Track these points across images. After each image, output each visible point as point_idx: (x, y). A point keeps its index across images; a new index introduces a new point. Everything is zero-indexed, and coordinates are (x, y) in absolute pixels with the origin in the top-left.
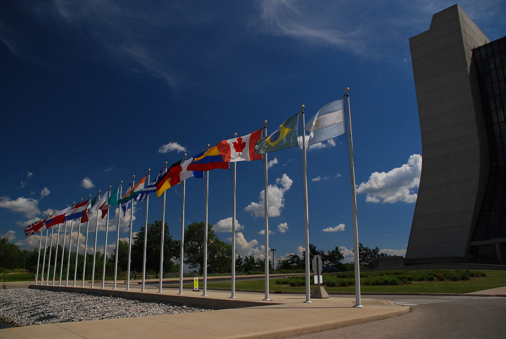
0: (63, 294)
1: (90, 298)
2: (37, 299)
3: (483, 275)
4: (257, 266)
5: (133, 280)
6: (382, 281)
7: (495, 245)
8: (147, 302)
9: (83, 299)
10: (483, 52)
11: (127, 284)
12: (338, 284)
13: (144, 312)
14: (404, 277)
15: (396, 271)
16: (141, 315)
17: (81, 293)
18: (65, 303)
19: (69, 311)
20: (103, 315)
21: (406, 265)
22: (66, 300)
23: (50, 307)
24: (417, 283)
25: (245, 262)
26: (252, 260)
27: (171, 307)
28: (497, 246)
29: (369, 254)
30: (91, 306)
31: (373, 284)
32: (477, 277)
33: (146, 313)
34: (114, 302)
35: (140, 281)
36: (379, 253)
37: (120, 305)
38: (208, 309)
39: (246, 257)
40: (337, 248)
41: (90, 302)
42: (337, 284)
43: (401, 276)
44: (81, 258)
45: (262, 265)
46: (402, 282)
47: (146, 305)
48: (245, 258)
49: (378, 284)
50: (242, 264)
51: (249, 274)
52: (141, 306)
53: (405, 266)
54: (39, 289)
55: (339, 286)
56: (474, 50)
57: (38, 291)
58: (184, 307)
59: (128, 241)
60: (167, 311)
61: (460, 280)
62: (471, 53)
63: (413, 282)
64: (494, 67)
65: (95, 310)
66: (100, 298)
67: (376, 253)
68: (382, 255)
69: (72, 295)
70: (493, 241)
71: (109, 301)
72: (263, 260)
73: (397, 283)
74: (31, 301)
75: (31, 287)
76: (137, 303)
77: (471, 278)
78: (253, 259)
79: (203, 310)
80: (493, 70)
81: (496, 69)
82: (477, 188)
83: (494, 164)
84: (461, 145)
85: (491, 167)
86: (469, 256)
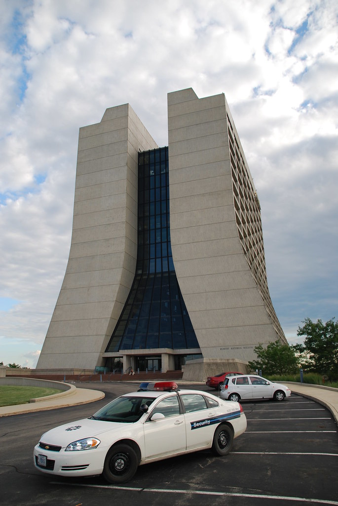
28: (125, 358)
70: (122, 352)
80: (153, 176)
81: (155, 175)
82: (116, 295)
83: (140, 272)
84: (109, 246)
85: (136, 275)
86: (97, 369)
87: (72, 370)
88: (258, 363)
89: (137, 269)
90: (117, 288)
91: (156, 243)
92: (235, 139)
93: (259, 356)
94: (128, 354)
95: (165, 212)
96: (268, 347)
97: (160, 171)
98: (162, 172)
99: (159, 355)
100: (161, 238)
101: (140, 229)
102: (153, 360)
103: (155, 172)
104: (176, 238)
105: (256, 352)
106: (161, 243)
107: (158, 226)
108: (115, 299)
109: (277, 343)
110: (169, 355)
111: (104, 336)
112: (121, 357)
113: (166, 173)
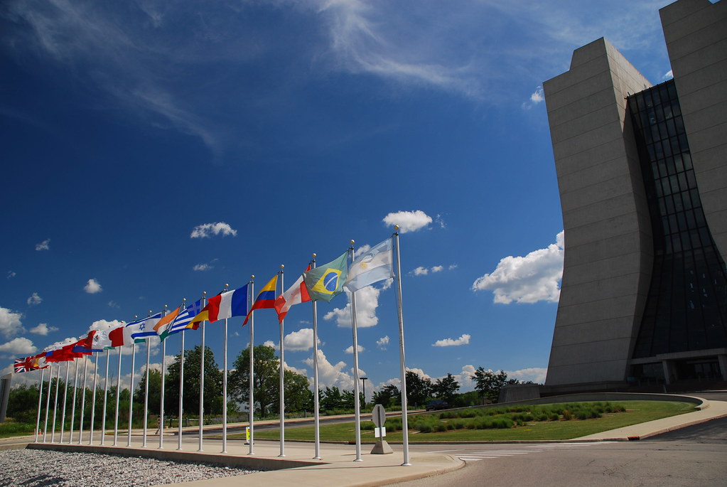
0: (77, 456)
1: (114, 460)
2: (43, 464)
3: (623, 410)
4: (343, 400)
5: (168, 430)
6: (489, 423)
7: (661, 362)
8: (185, 463)
9: (105, 461)
10: (640, 100)
11: (160, 435)
12: (435, 428)
13: (180, 476)
15: (519, 407)
16: (176, 481)
17: (102, 453)
18: (82, 467)
19: (89, 478)
20: (133, 482)
21: (542, 395)
22: (83, 464)
23: (64, 474)
25: (326, 396)
26: (336, 392)
27: (212, 469)
28: (665, 365)
29: (494, 381)
30: (116, 471)
31: (479, 428)
32: (615, 412)
33: (183, 477)
34: (144, 465)
35: (176, 430)
36: (508, 379)
37: (152, 468)
38: (252, 470)
39: (327, 388)
40: (449, 376)
41: (115, 465)
42: (433, 429)
44: (89, 395)
45: (350, 399)
46: (515, 423)
47: (183, 466)
48: (326, 390)
49: (485, 427)
50: (322, 399)
51: (328, 415)
52: (178, 469)
53: (541, 397)
54: (43, 449)
55: (435, 432)
56: (629, 99)
57: (42, 452)
58: (227, 468)
59: (159, 369)
60: (207, 474)
61: (590, 418)
62: (625, 102)
63: (530, 423)
64: (655, 122)
65: (123, 476)
66: (127, 460)
67: (503, 380)
68: (512, 382)
69: (90, 456)
70: (659, 357)
71: (138, 463)
72: (351, 392)
73: (508, 425)
74: (37, 466)
75: (29, 447)
76: (172, 465)
77: (605, 415)
78: (338, 391)
79: (247, 472)
80: (654, 125)
81: (657, 123)
82: (637, 286)
83: (660, 253)
85: (656, 257)
86: (629, 379)
89: (656, 250)
90: (636, 278)
91: (676, 213)
94: (669, 358)
97: (665, 116)
98: (667, 118)
99: (716, 357)
100: (683, 205)
102: (702, 363)
103: (657, 119)
104: (709, 203)
106: (684, 211)
107: (675, 189)
108: (636, 292)
111: (629, 339)
112: (658, 363)
113: (674, 117)
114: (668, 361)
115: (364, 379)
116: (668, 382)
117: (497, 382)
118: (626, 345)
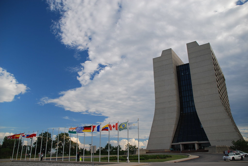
3: (171, 157)
14: (146, 158)
21: (146, 153)
24: (150, 159)
28: (181, 145)
43: (145, 157)
61: (163, 158)
70: (179, 143)
77: (167, 158)
80: (183, 75)
81: (184, 75)
82: (175, 122)
83: (182, 112)
84: (170, 104)
85: (181, 114)
86: (171, 149)
87: (164, 150)
88: (233, 147)
89: (181, 111)
90: (175, 120)
91: (187, 102)
92: (214, 58)
93: (234, 144)
95: (189, 89)
96: (237, 141)
97: (186, 73)
98: (187, 74)
99: (194, 144)
100: (189, 99)
101: (180, 96)
102: (191, 145)
104: (196, 100)
105: (232, 143)
106: (189, 101)
107: (187, 95)
108: (175, 124)
109: (240, 140)
110: (197, 143)
111: (172, 137)
112: (179, 145)
113: (188, 74)
114: (182, 144)
115: (90, 145)
116: (181, 150)
117: (133, 148)
118: (171, 139)
